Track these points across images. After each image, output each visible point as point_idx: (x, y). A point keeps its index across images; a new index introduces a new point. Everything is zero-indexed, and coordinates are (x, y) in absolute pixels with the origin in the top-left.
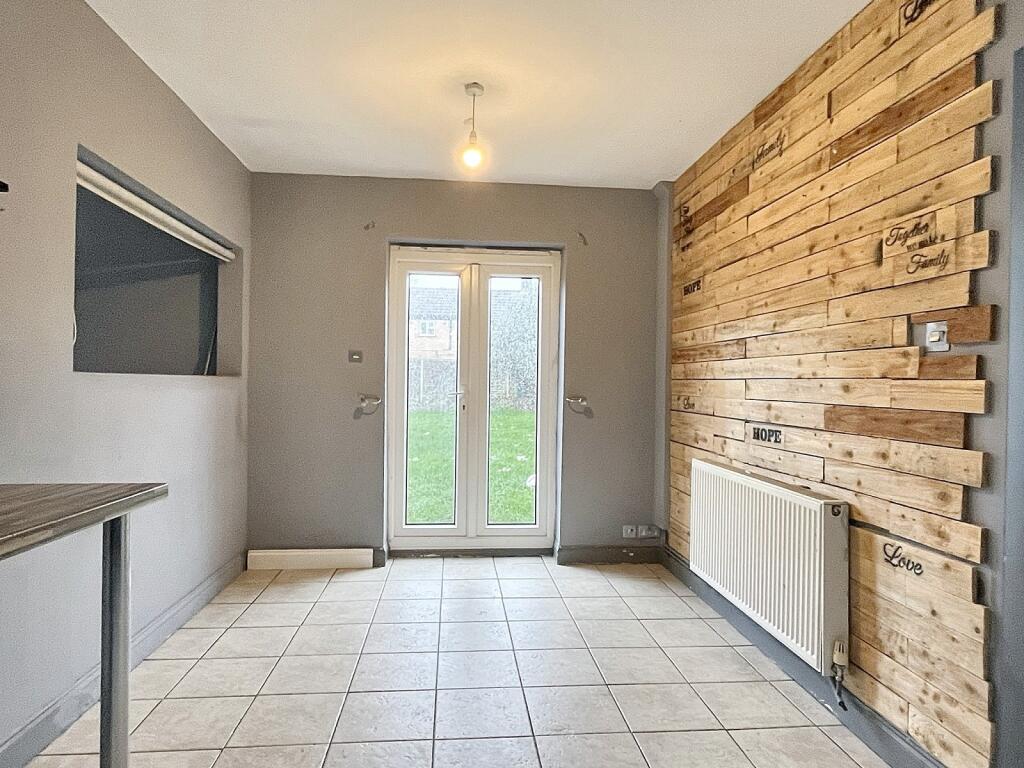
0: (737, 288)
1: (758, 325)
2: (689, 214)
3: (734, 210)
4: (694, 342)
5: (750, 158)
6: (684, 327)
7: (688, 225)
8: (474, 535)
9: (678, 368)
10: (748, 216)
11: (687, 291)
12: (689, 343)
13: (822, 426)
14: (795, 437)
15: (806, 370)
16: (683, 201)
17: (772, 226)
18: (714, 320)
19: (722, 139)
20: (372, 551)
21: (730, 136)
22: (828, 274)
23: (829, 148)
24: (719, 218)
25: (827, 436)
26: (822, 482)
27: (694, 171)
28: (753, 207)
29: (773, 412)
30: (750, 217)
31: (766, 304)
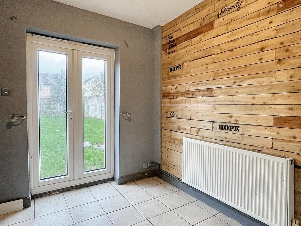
0: (207, 68)
1: (221, 82)
2: (172, 39)
3: (204, 35)
4: (176, 90)
5: (216, 13)
6: (171, 84)
7: (172, 43)
8: (78, 178)
9: (167, 101)
10: (214, 38)
11: (171, 70)
12: (174, 90)
13: (272, 125)
14: (250, 129)
15: (258, 101)
16: (168, 34)
17: (232, 41)
18: (191, 81)
19: (195, 7)
20: (22, 200)
21: (201, 5)
22: (275, 60)
23: (276, 5)
24: (193, 40)
25: (276, 129)
26: (272, 148)
27: (176, 21)
28: (219, 33)
29: (233, 119)
30: (215, 38)
31: (228, 74)
